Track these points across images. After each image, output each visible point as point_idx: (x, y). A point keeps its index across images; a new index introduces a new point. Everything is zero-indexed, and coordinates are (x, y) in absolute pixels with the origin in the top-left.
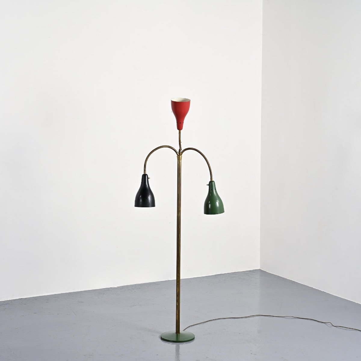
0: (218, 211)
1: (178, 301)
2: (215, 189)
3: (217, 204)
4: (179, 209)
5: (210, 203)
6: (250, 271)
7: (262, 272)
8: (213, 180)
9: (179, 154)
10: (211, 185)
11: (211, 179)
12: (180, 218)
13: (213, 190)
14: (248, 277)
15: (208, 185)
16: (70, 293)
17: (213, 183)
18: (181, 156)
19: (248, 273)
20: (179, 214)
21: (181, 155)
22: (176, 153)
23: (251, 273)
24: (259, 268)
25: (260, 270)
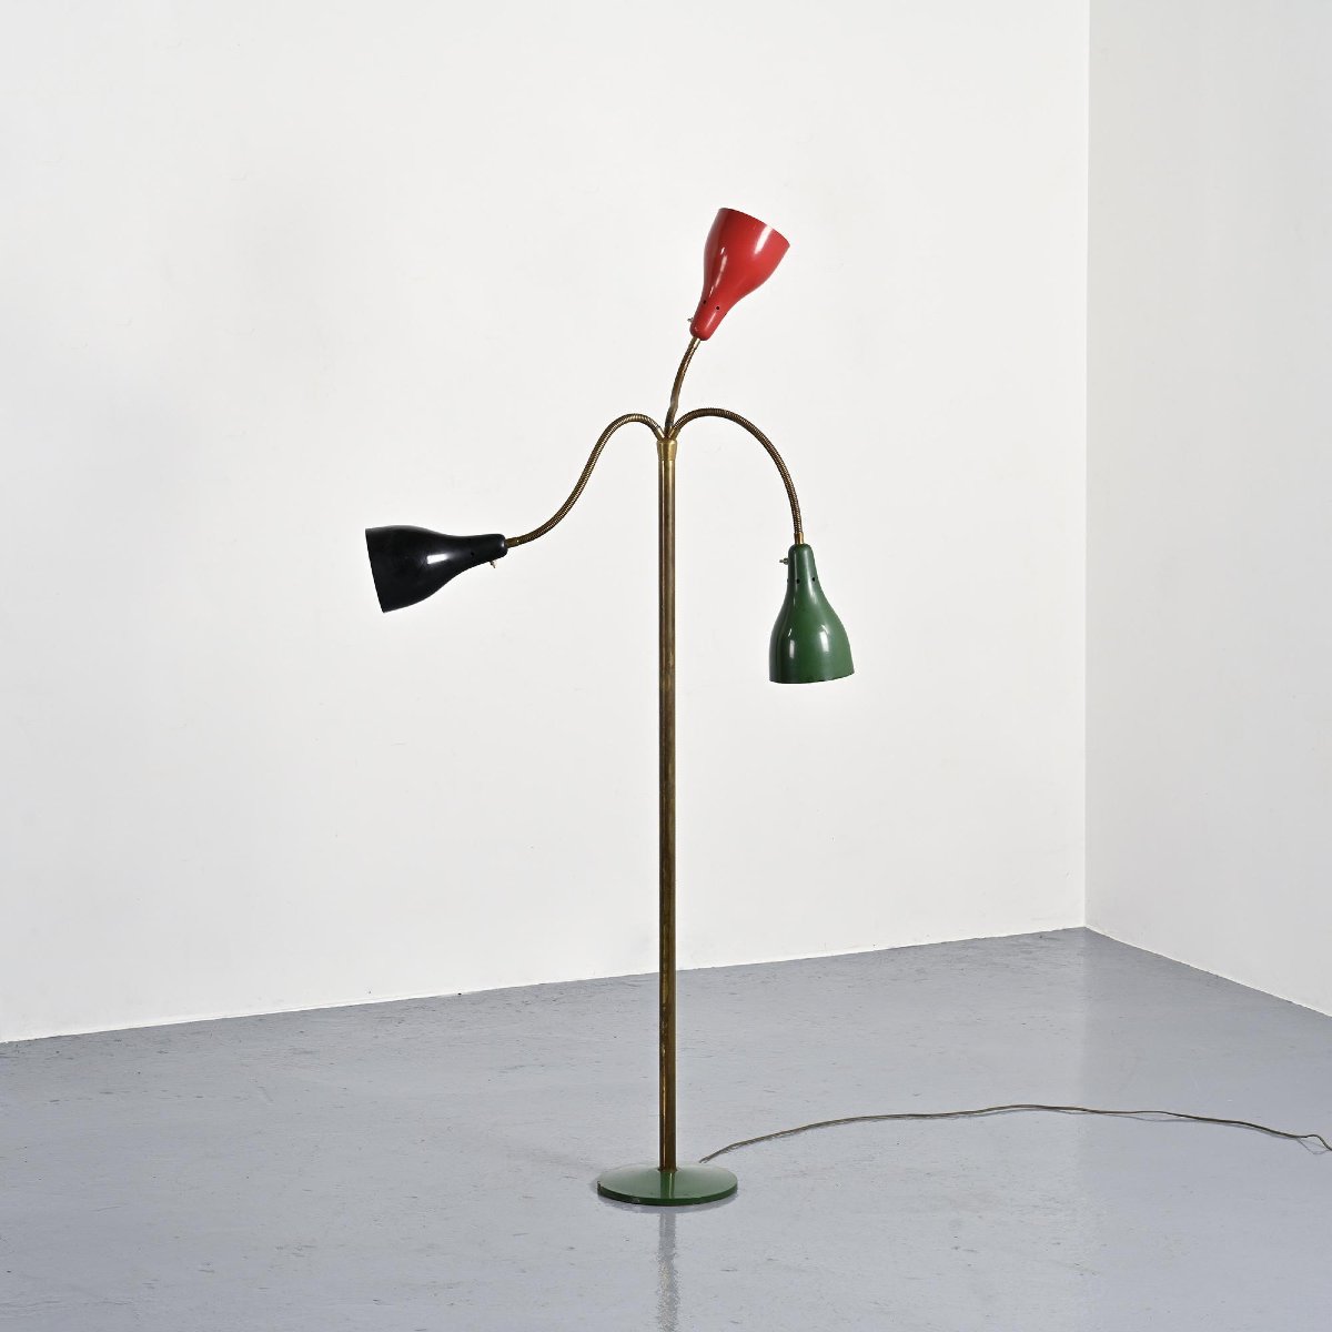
0: (826, 670)
1: (667, 1037)
2: (814, 579)
3: (824, 639)
4: (667, 660)
5: (792, 637)
6: (1041, 936)
7: (1092, 942)
8: (806, 539)
9: (667, 435)
10: (798, 560)
11: (797, 536)
12: (670, 698)
13: (806, 582)
14: (1027, 959)
15: (785, 561)
16: (260, 1019)
17: (806, 552)
18: (672, 443)
19: (1027, 941)
20: (667, 683)
21: (674, 437)
22: (654, 430)
23: (1042, 943)
24: (1082, 924)
25: (1086, 931)
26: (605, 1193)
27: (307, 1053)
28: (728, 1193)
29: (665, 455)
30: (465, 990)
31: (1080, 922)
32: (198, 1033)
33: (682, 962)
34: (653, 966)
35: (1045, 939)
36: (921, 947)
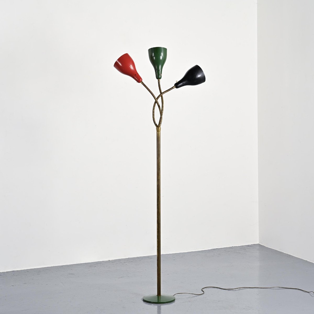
14: (245, 251)
19: (245, 247)
23: (248, 247)
24: (258, 243)
25: (259, 244)
26: (144, 301)
27: (73, 274)
28: (173, 301)
29: (158, 131)
30: (111, 259)
31: (257, 242)
32: (47, 270)
33: (162, 253)
34: (156, 253)
35: (249, 246)
36: (219, 249)
